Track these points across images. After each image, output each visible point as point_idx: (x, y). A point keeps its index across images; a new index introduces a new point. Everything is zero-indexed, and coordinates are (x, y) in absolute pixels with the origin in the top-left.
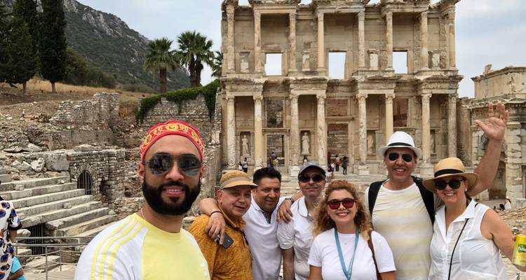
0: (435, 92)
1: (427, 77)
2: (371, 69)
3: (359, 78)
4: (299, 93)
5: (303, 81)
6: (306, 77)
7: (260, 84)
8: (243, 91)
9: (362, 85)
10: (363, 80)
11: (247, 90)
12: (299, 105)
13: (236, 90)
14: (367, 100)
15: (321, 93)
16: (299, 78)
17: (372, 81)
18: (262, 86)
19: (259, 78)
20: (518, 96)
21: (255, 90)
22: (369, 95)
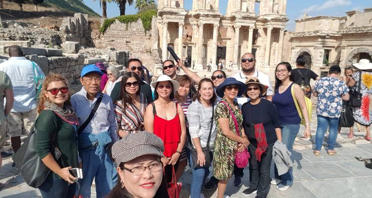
0: (274, 27)
1: (272, 18)
2: (242, 11)
3: (237, 16)
4: (204, 22)
5: (207, 16)
6: (209, 13)
7: (183, 15)
8: (174, 19)
9: (238, 20)
10: (239, 17)
11: (175, 18)
12: (204, 30)
13: (169, 18)
14: (240, 29)
15: (216, 23)
16: (206, 13)
17: (244, 18)
18: (184, 17)
19: (183, 11)
20: (323, 32)
21: (180, 19)
22: (242, 26)
